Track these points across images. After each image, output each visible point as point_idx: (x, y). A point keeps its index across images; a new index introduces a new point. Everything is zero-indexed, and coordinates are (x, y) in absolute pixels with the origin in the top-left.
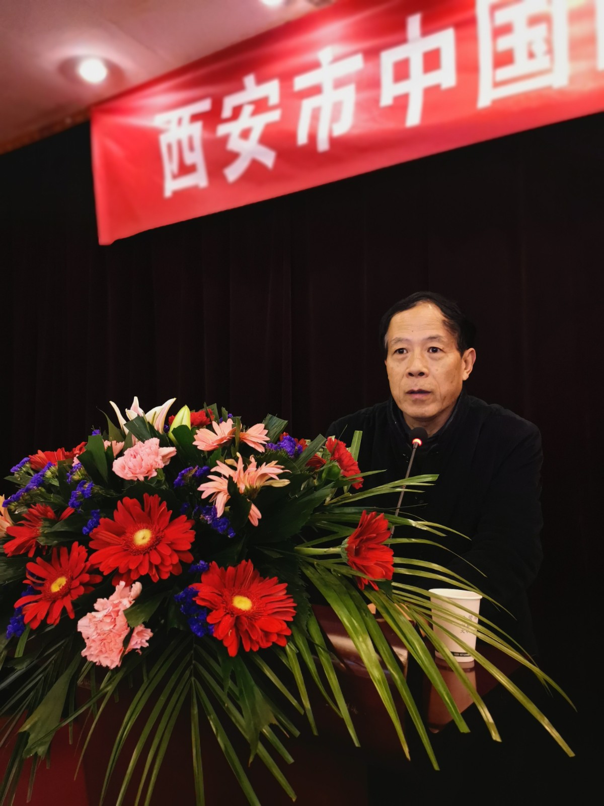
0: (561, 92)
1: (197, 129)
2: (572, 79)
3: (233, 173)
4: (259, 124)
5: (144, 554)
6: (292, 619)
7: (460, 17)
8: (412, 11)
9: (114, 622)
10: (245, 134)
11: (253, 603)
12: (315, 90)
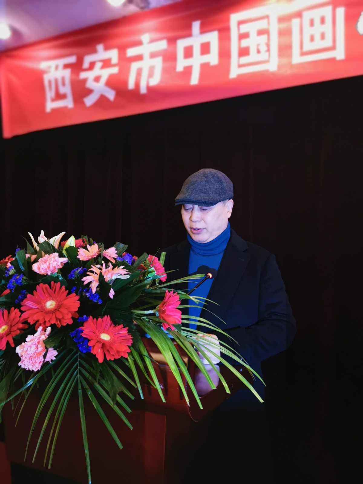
0: (273, 74)
1: (67, 73)
2: (279, 67)
3: (89, 101)
4: (106, 73)
5: (52, 313)
6: (131, 345)
7: (221, 26)
8: (196, 19)
9: (37, 347)
10: (97, 79)
11: (111, 337)
12: (139, 58)
